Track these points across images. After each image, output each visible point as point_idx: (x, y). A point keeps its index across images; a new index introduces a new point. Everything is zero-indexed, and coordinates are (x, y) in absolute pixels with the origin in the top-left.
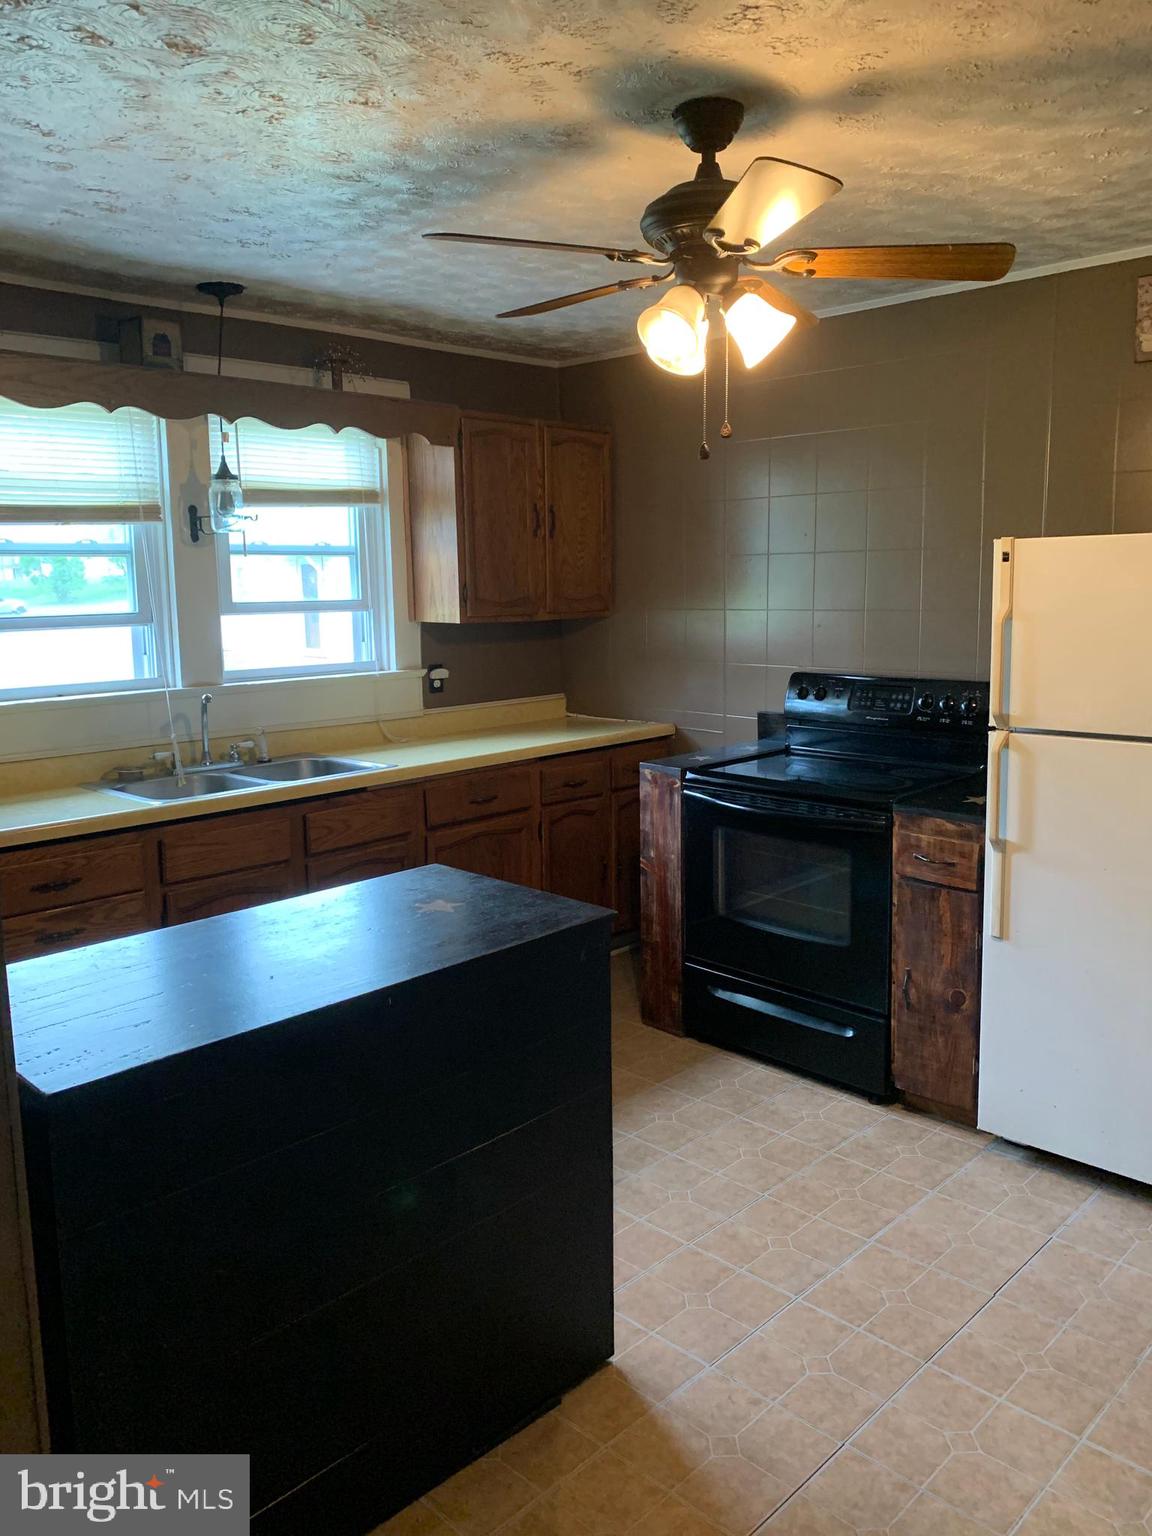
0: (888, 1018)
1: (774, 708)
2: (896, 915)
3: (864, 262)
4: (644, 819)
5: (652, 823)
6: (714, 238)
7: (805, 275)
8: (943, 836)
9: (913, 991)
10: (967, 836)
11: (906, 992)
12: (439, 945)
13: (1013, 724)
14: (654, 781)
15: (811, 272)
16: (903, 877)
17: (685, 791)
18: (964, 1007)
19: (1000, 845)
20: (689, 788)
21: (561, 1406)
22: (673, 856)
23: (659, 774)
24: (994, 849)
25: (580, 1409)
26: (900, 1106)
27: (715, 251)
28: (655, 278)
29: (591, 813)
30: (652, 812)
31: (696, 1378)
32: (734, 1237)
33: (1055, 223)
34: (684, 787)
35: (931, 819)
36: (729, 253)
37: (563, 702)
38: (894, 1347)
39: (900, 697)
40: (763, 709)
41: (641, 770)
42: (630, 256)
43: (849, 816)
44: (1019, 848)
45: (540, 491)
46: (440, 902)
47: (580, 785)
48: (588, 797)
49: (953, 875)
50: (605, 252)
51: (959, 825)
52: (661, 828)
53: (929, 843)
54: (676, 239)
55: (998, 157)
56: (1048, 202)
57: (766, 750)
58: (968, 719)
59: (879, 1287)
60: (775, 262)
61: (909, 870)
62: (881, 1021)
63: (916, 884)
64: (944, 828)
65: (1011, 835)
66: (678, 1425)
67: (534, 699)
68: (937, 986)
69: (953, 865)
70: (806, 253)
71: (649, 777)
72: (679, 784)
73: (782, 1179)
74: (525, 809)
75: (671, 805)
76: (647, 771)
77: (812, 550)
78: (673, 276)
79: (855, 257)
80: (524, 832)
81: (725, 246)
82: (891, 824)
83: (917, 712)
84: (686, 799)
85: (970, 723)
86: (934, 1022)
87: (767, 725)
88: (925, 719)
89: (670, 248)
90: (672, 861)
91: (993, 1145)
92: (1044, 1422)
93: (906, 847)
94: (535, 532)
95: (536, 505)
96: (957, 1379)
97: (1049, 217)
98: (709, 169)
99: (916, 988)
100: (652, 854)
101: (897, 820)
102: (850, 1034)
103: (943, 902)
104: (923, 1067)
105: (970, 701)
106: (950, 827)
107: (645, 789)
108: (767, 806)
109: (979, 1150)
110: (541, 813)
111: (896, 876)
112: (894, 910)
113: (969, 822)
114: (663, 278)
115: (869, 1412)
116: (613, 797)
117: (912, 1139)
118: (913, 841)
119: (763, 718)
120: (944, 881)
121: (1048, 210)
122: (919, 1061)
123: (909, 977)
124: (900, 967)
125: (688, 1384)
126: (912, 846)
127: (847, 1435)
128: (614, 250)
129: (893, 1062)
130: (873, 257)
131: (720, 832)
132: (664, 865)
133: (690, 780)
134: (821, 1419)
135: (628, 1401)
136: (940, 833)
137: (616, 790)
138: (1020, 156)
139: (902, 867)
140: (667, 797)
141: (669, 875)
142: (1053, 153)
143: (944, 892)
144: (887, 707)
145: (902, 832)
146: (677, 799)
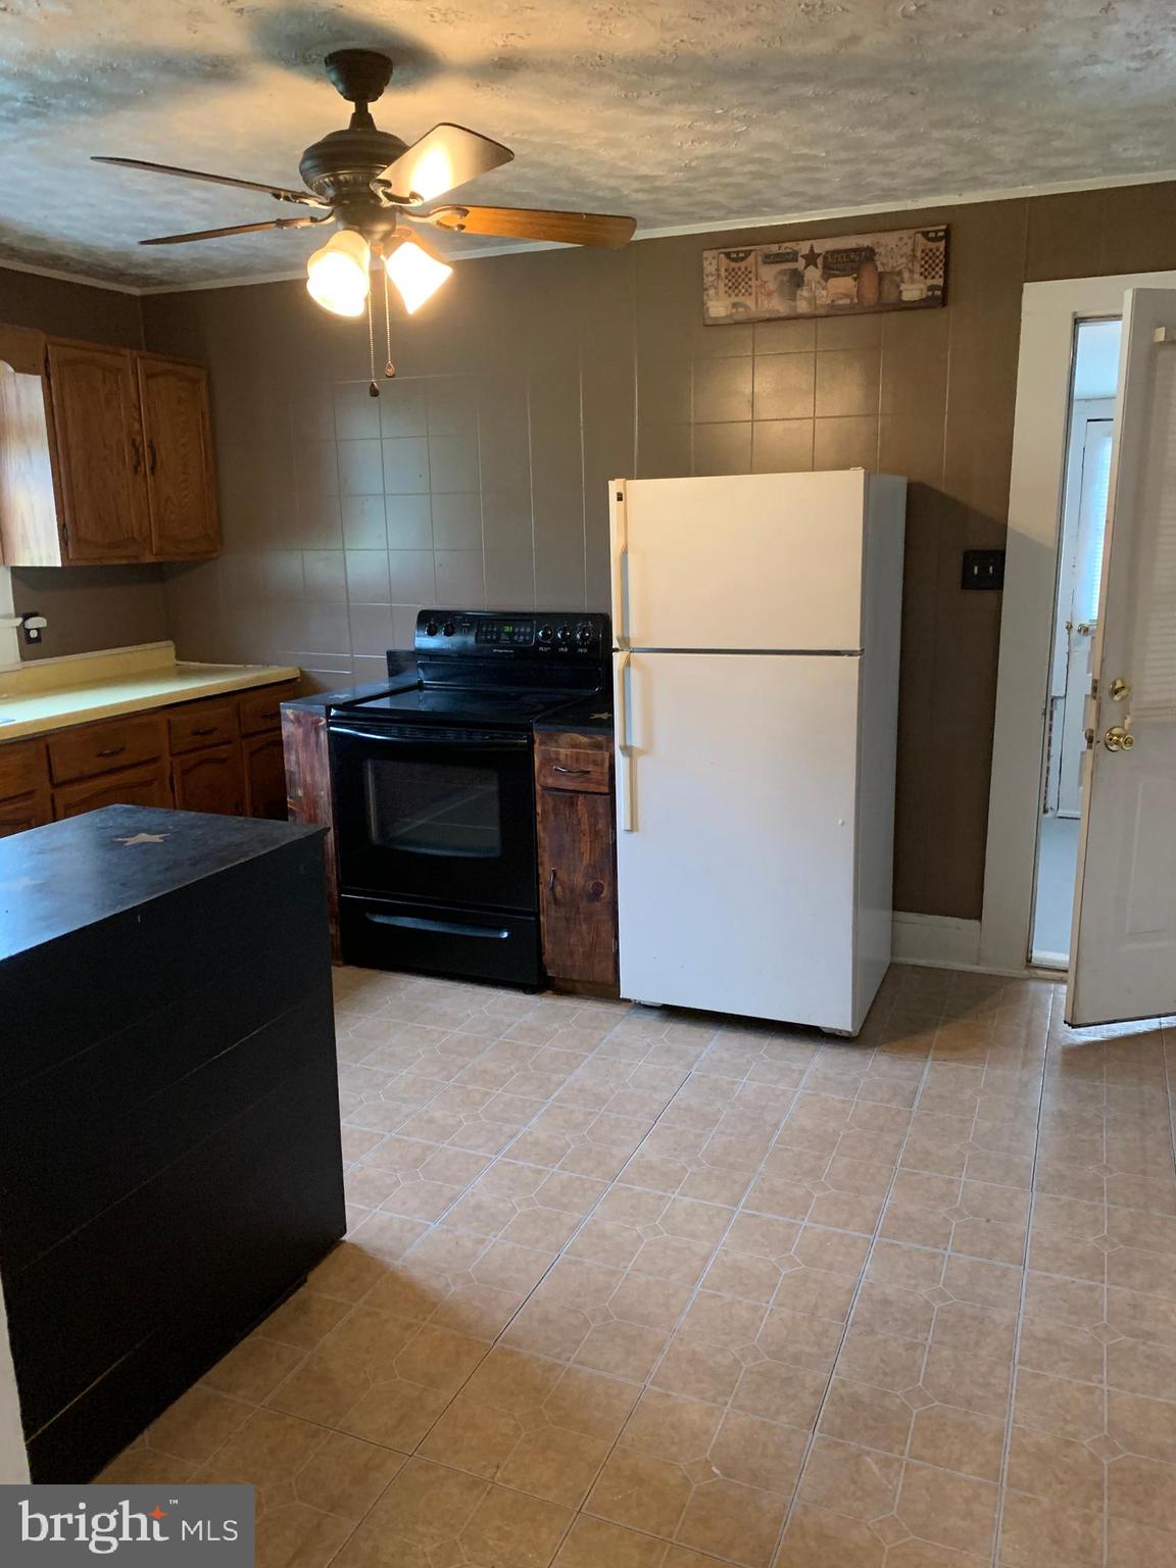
0: (537, 915)
1: (402, 646)
2: (541, 822)
3: (509, 222)
4: (288, 760)
5: (298, 763)
6: (382, 188)
7: (456, 229)
8: (580, 748)
9: (558, 889)
10: (598, 746)
11: (552, 889)
12: (167, 869)
13: (633, 645)
14: (298, 720)
15: (462, 227)
16: (546, 788)
17: (332, 728)
18: (603, 895)
19: (627, 750)
20: (333, 725)
21: (306, 1284)
22: (322, 793)
23: (302, 713)
24: (623, 754)
25: (324, 1283)
26: (550, 992)
27: (380, 200)
28: (313, 220)
29: (224, 761)
30: (297, 751)
31: (424, 1236)
32: (430, 1121)
33: (641, 196)
34: (329, 725)
35: (567, 734)
36: (394, 203)
37: (172, 652)
38: (584, 1177)
39: (522, 630)
40: (391, 648)
41: (282, 711)
42: (296, 197)
43: (493, 738)
44: (643, 752)
45: (137, 426)
46: (143, 834)
47: (212, 731)
48: (218, 745)
49: (589, 781)
50: (270, 190)
51: (591, 738)
52: (308, 767)
53: (566, 755)
54: (337, 184)
55: (603, 134)
56: (638, 178)
57: (396, 686)
58: (583, 647)
59: (563, 1134)
60: (428, 215)
61: (550, 781)
62: (533, 919)
63: (556, 793)
64: (578, 741)
65: (636, 741)
66: (418, 1273)
67: (140, 647)
68: (579, 880)
69: (588, 772)
70: (458, 209)
71: (292, 717)
72: (324, 721)
73: (463, 1067)
74: (154, 760)
75: (317, 742)
76: (288, 711)
77: (428, 491)
78: (332, 219)
79: (501, 217)
80: (155, 784)
81: (390, 197)
82: (532, 742)
83: (538, 643)
84: (331, 735)
85: (586, 651)
86: (578, 913)
87: (396, 662)
88: (546, 649)
89: (331, 192)
90: (321, 797)
91: (634, 1010)
92: (710, 1203)
93: (548, 761)
94: (136, 468)
95: (134, 440)
96: (638, 1188)
97: (636, 191)
98: (362, 119)
99: (561, 884)
100: (300, 793)
101: (537, 739)
102: (505, 935)
103: (580, 807)
104: (571, 953)
105: (584, 631)
106: (584, 739)
107: (288, 729)
108: (412, 735)
109: (623, 1017)
110: (171, 763)
111: (538, 787)
112: (539, 819)
113: (598, 733)
114: (321, 221)
115: (573, 1229)
116: (243, 744)
117: (567, 1016)
118: (553, 756)
119: (392, 656)
120: (580, 787)
121: (636, 185)
122: (567, 948)
123: (555, 876)
124: (546, 871)
125: (418, 1242)
126: (551, 760)
127: (559, 1248)
128: (279, 189)
129: (544, 953)
130: (517, 218)
131: (369, 766)
132: (313, 803)
133: (333, 717)
134: (537, 1241)
135: (369, 1264)
136: (574, 746)
137: (245, 736)
138: (622, 136)
139: (543, 778)
140: (313, 735)
141: (318, 811)
142: (649, 137)
143: (581, 798)
144: (511, 639)
145: (543, 748)
146: (323, 736)
